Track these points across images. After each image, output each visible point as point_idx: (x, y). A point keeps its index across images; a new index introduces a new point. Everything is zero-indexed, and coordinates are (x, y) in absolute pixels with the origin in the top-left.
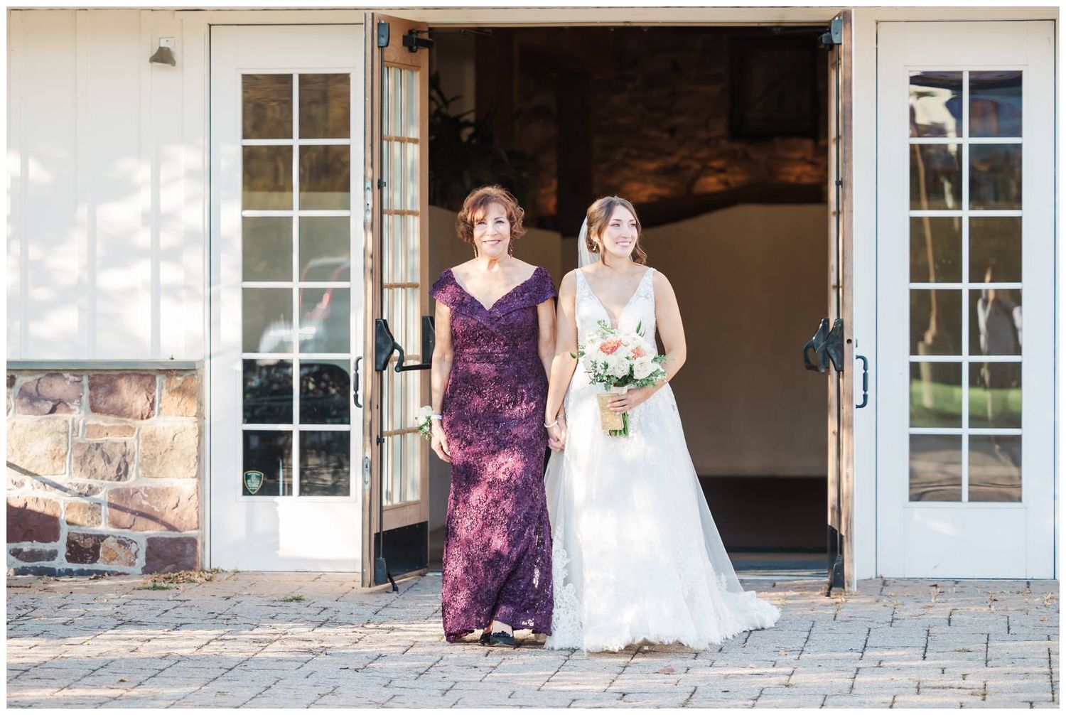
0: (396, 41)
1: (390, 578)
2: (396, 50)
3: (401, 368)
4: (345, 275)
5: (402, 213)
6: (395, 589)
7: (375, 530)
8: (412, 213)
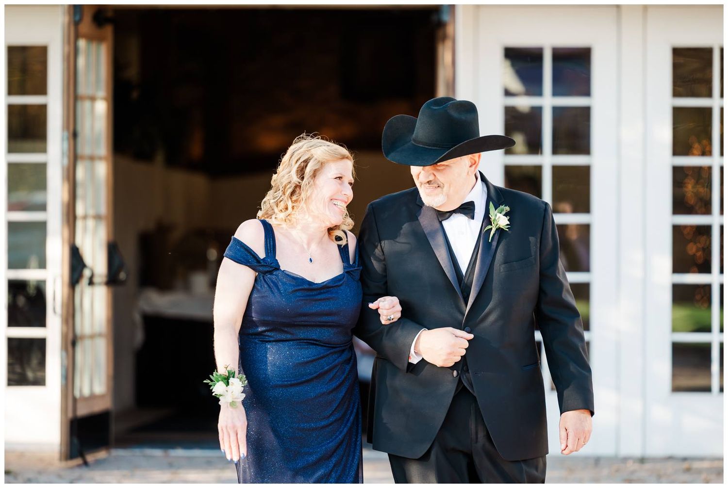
0: (87, 19)
1: (81, 455)
2: (86, 25)
3: (91, 283)
4: (43, 207)
5: (92, 158)
6: (86, 463)
7: (70, 415)
8: (100, 158)
